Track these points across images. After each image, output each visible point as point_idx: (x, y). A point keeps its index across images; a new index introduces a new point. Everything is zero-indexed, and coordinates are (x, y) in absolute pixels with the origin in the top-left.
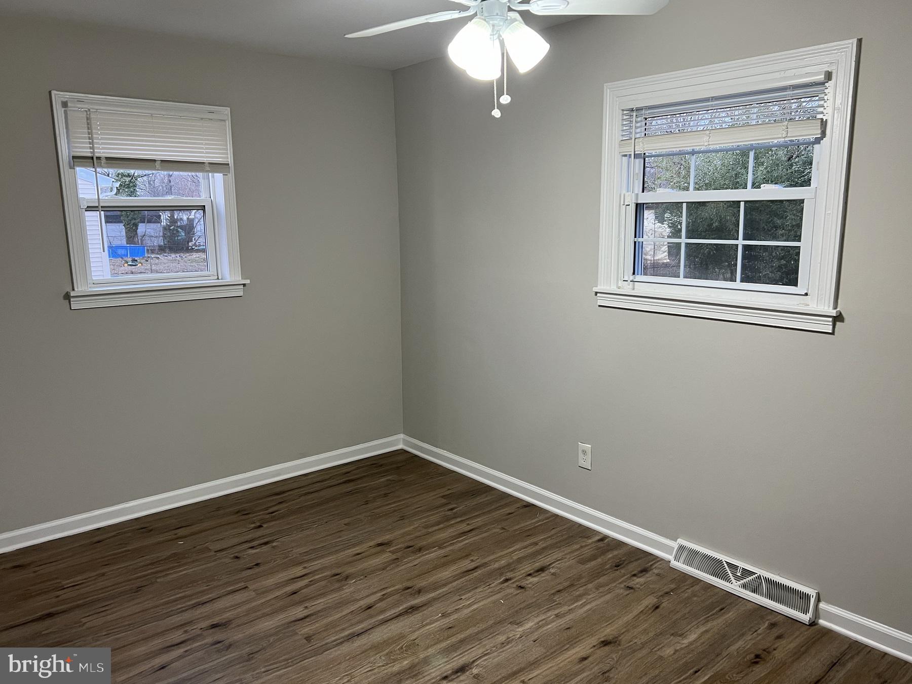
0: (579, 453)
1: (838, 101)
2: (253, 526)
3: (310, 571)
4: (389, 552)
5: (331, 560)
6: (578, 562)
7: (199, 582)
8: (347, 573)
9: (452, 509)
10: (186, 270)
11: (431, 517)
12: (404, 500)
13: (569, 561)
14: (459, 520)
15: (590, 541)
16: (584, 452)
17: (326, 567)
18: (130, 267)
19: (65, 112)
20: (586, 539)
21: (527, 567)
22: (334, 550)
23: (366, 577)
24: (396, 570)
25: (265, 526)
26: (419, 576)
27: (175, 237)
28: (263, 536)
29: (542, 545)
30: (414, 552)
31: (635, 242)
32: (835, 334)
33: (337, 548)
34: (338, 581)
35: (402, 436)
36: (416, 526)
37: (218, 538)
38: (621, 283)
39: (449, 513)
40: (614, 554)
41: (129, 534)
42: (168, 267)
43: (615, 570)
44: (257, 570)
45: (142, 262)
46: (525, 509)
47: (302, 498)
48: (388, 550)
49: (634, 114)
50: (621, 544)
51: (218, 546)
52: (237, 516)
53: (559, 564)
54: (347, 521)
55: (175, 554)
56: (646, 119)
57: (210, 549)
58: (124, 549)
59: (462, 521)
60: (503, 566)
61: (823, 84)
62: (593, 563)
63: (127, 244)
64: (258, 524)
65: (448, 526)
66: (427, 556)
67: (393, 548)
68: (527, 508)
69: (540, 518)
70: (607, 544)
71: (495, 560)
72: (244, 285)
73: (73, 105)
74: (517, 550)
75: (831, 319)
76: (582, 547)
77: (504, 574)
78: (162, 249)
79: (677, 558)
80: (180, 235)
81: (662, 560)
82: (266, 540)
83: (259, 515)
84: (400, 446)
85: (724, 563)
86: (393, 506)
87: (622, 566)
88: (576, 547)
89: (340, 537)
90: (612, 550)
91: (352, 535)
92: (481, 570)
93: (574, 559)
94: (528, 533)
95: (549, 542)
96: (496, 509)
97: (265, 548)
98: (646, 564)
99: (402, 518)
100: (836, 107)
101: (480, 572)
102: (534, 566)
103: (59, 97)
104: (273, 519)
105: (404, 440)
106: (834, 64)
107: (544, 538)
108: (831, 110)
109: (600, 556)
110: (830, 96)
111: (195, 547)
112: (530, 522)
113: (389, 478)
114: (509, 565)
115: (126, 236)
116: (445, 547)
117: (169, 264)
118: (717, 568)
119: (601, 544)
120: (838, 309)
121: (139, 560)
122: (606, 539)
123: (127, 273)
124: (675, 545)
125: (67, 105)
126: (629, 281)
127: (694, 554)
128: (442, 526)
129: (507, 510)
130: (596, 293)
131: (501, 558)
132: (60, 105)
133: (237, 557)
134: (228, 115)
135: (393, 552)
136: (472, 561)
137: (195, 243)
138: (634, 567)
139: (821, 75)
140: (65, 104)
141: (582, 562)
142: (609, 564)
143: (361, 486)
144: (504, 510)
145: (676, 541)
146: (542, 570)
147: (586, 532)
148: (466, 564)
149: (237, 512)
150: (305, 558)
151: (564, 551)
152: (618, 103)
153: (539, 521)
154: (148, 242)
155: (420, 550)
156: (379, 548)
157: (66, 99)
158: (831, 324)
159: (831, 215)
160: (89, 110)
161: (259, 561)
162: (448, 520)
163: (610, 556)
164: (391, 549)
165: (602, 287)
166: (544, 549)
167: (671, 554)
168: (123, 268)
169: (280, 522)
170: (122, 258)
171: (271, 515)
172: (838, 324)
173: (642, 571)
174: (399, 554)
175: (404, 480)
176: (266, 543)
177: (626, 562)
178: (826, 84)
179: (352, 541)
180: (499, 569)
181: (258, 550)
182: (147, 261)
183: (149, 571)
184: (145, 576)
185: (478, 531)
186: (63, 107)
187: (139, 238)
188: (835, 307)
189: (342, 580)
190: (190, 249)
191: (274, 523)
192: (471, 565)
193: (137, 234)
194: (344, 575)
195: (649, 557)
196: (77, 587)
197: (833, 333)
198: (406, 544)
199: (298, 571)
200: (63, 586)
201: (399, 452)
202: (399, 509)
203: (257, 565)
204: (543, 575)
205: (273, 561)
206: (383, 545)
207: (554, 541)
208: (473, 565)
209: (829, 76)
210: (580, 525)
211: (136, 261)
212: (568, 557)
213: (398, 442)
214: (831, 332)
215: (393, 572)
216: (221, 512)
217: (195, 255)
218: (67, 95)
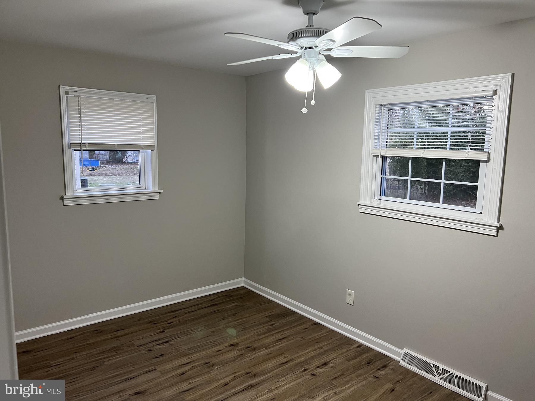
0: (347, 296)
1: (501, 107)
2: (159, 331)
3: (192, 360)
4: (237, 350)
5: (204, 354)
6: (346, 360)
7: (128, 365)
8: (213, 362)
9: (272, 325)
10: (121, 174)
11: (261, 329)
12: (245, 318)
13: (341, 359)
14: (277, 331)
15: (352, 347)
16: (350, 295)
17: (201, 358)
18: (90, 172)
19: (67, 97)
20: (350, 346)
21: (317, 363)
22: (205, 348)
23: (224, 365)
24: (241, 362)
25: (166, 331)
26: (255, 365)
27: (116, 156)
28: (165, 338)
29: (325, 349)
30: (251, 351)
31: (381, 178)
32: (498, 236)
33: (207, 347)
34: (208, 367)
35: (243, 279)
36: (252, 334)
37: (139, 338)
38: (373, 200)
39: (271, 327)
40: (367, 356)
41: (88, 334)
42: (111, 172)
43: (368, 366)
44: (161, 359)
45: (97, 169)
46: (314, 326)
47: (187, 315)
48: (236, 349)
49: (383, 107)
50: (370, 349)
51: (139, 343)
52: (150, 324)
53: (335, 361)
54: (212, 330)
55: (114, 348)
56: (389, 110)
57: (135, 345)
58: (86, 343)
59: (278, 332)
60: (303, 361)
61: (492, 96)
62: (355, 361)
63: (89, 158)
64: (162, 330)
65: (271, 335)
66: (259, 354)
67: (239, 348)
68: (315, 326)
69: (323, 332)
70: (362, 349)
71: (299, 357)
72: (160, 193)
73: (71, 93)
74: (311, 351)
75: (496, 228)
76: (348, 351)
77: (303, 366)
78: (108, 162)
79: (403, 360)
80: (118, 154)
81: (394, 360)
82: (166, 340)
83: (163, 324)
84: (242, 285)
85: (431, 364)
86: (239, 321)
87: (372, 363)
88: (345, 350)
89: (208, 340)
90: (365, 353)
91: (216, 339)
92: (290, 363)
93: (343, 358)
94: (317, 341)
95: (329, 347)
96: (298, 325)
97: (166, 345)
98: (385, 363)
99: (244, 329)
100: (499, 110)
101: (289, 364)
102: (321, 362)
103: (63, 89)
104: (171, 327)
105: (244, 281)
106: (498, 86)
107: (326, 345)
108: (496, 112)
109: (359, 357)
110: (496, 104)
111: (126, 343)
112: (317, 335)
113: (236, 304)
114: (306, 360)
115: (89, 154)
116: (269, 348)
117: (112, 170)
118: (427, 367)
119: (359, 349)
120: (500, 223)
121: (94, 350)
122: (362, 346)
123: (88, 175)
124: (402, 352)
125: (68, 93)
126: (378, 199)
127: (413, 358)
128: (267, 335)
129: (304, 326)
130: (359, 205)
131: (301, 356)
132: (64, 94)
133: (150, 350)
134: (155, 100)
135: (239, 350)
136: (285, 357)
137: (127, 160)
138: (378, 364)
139: (491, 92)
140: (67, 93)
141: (348, 360)
142: (364, 362)
143: (220, 308)
144: (302, 326)
145: (403, 349)
146: (325, 364)
147: (350, 342)
148: (281, 359)
149: (150, 322)
150: (188, 352)
151: (337, 353)
152: (373, 101)
153: (323, 334)
154: (101, 158)
155: (255, 349)
156: (231, 348)
157: (68, 90)
158: (496, 231)
159: (496, 170)
160: (80, 97)
161: (162, 353)
162: (271, 331)
163: (364, 357)
164: (238, 348)
165: (362, 202)
166: (326, 351)
167: (400, 357)
168: (87, 172)
169: (175, 329)
170: (86, 167)
171: (169, 324)
172: (500, 231)
173: (383, 367)
174: (243, 352)
175: (244, 306)
176: (166, 342)
177: (374, 361)
178: (494, 97)
179: (215, 342)
180: (301, 363)
181: (162, 346)
182: (100, 168)
183: (100, 357)
184: (98, 360)
185: (287, 339)
186: (66, 95)
187: (96, 155)
188: (498, 221)
189: (210, 367)
190: (124, 162)
191: (170, 330)
192: (284, 360)
193: (95, 153)
194: (211, 363)
195: (387, 358)
196: (59, 366)
197: (497, 236)
198: (247, 346)
199: (185, 360)
200: (51, 365)
201: (241, 288)
202: (242, 324)
203: (162, 355)
204: (326, 367)
205: (171, 353)
206: (233, 346)
207: (332, 346)
208: (285, 360)
209: (495, 93)
210: (346, 337)
211: (94, 168)
212: (340, 356)
213: (241, 282)
214: (496, 235)
215: (239, 363)
216: (140, 322)
217: (126, 166)
218: (68, 88)
